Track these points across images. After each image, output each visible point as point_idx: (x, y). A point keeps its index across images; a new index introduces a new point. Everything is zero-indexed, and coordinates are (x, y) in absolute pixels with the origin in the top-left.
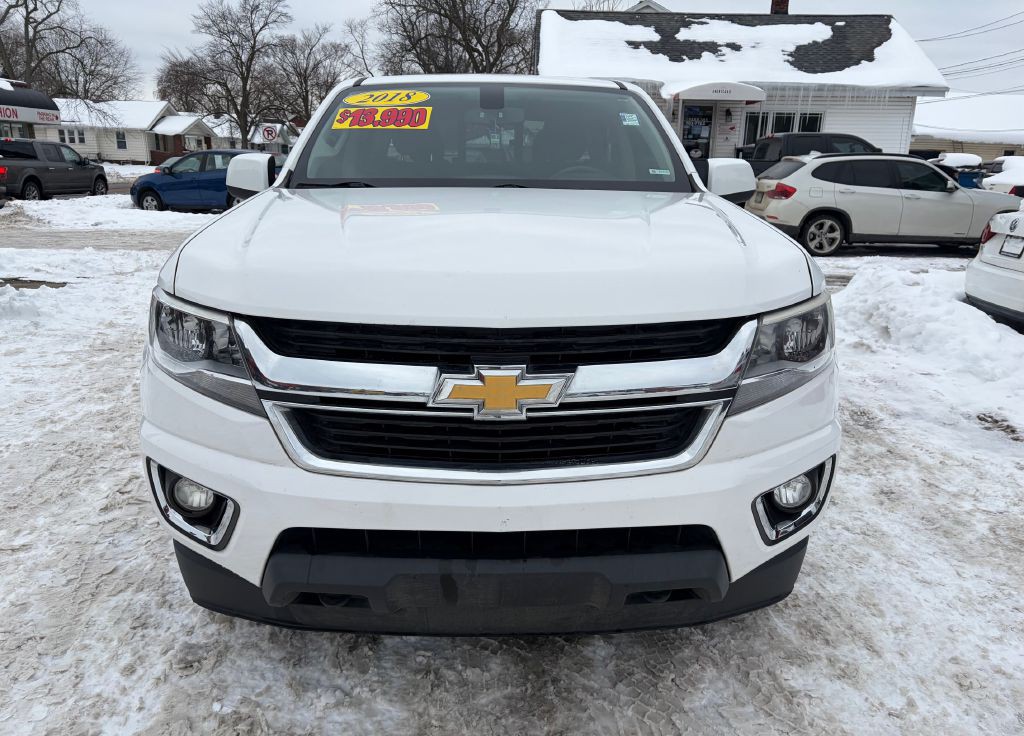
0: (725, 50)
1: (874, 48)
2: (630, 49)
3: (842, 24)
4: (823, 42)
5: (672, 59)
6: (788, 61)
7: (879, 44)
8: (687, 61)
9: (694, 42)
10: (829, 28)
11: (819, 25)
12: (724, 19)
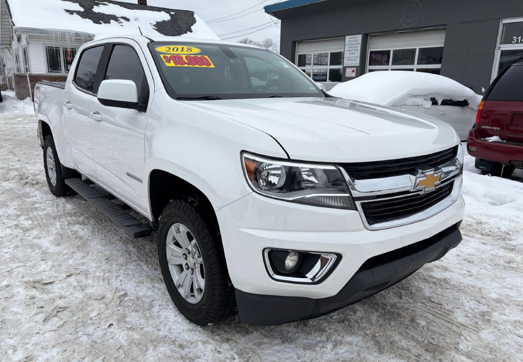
0: (122, 20)
1: (191, 26)
2: (68, 14)
3: (173, 13)
4: (168, 21)
5: (94, 22)
6: (154, 29)
7: (192, 25)
8: (103, 24)
9: (104, 14)
10: (168, 15)
11: (163, 13)
12: (115, 4)
